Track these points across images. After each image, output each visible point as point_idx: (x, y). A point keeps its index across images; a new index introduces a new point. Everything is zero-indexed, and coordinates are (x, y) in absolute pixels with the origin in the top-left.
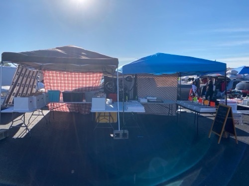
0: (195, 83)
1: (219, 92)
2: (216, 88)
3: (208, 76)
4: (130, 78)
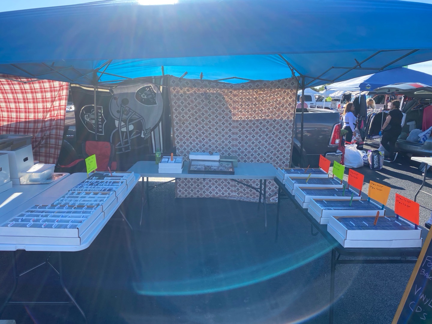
0: (353, 108)
1: (414, 131)
2: (407, 120)
3: (389, 89)
4: (149, 93)
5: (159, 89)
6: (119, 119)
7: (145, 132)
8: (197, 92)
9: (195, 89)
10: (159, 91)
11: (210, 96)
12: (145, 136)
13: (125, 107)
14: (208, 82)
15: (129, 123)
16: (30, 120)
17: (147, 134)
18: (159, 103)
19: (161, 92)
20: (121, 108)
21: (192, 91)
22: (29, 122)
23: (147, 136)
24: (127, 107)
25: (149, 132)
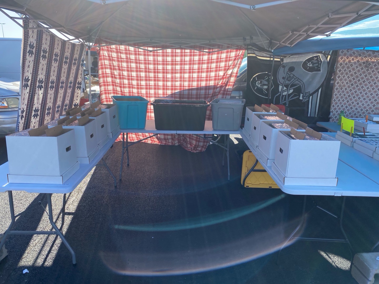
4: (316, 61)
5: (327, 58)
6: (283, 84)
7: (304, 95)
8: (361, 60)
9: (359, 58)
10: (326, 60)
11: (370, 64)
12: (303, 98)
13: (290, 74)
14: (372, 52)
15: (290, 88)
16: (193, 88)
17: (305, 97)
18: (323, 71)
19: (328, 61)
20: (286, 74)
21: (356, 60)
22: (192, 89)
23: (305, 98)
24: (292, 74)
25: (307, 96)
